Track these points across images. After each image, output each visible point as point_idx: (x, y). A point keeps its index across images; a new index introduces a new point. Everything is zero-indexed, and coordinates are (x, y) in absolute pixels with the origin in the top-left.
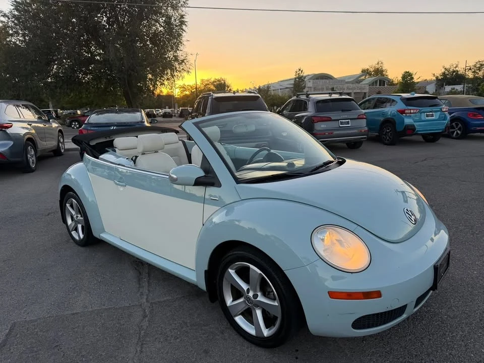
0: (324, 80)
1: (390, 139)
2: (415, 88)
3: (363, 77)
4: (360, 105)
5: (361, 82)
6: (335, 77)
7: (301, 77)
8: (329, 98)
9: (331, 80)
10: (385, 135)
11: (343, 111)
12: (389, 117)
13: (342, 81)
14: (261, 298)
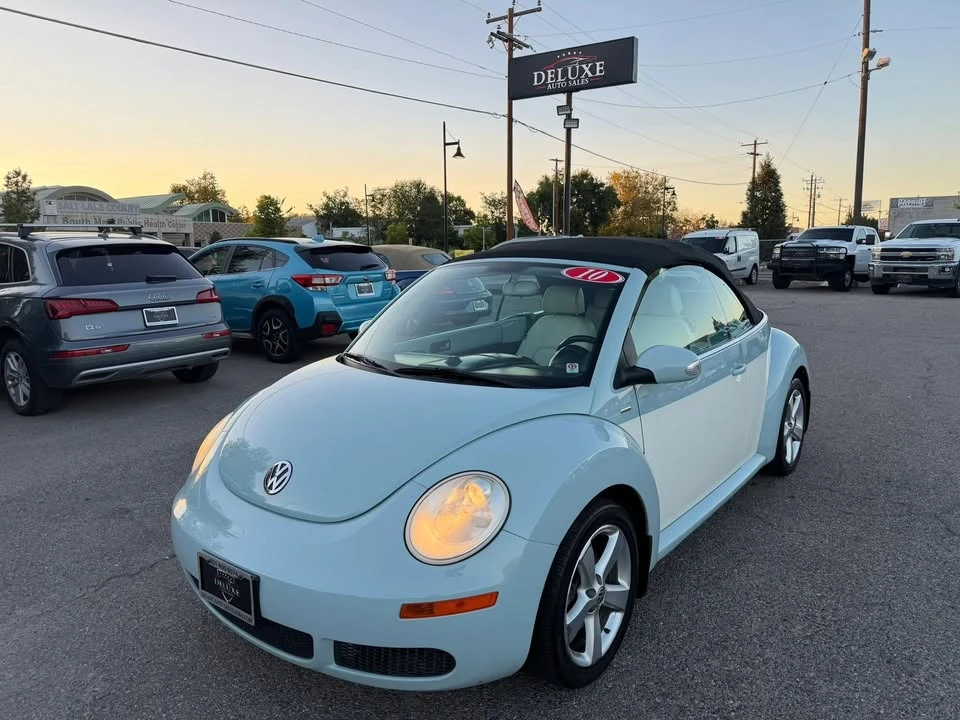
0: (86, 203)
1: (284, 346)
2: (286, 228)
3: (177, 203)
4: (193, 262)
5: (176, 211)
6: (115, 197)
7: (23, 191)
8: (101, 241)
9: (105, 204)
10: (269, 338)
11: (149, 280)
12: (273, 292)
13: (131, 206)
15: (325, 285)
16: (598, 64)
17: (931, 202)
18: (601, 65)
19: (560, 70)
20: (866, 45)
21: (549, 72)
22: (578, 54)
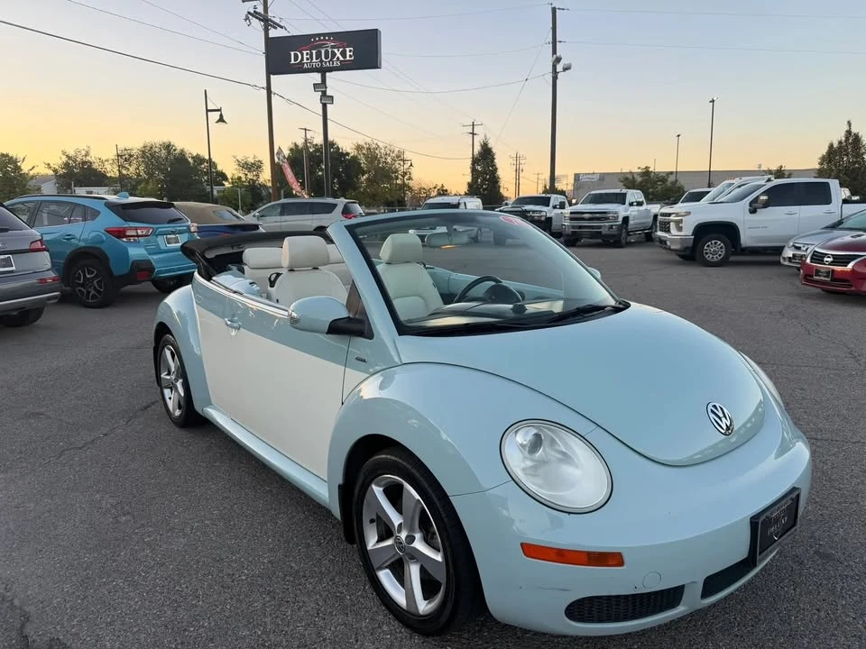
10: (83, 286)
14: (419, 545)
15: (138, 236)
16: (348, 49)
17: (603, 177)
18: (350, 51)
19: (314, 52)
20: (554, 52)
21: (305, 52)
22: (329, 39)
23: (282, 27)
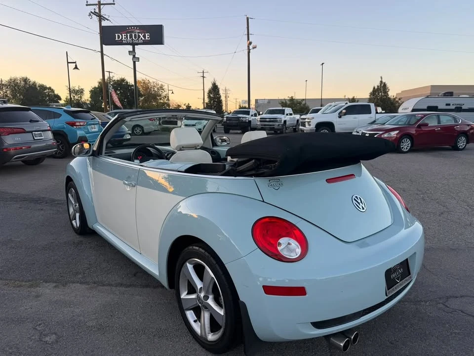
15: (80, 125)
16: (147, 34)
17: (270, 101)
18: (148, 35)
19: (128, 35)
20: (248, 39)
21: (123, 35)
22: (137, 28)
23: (108, 20)
